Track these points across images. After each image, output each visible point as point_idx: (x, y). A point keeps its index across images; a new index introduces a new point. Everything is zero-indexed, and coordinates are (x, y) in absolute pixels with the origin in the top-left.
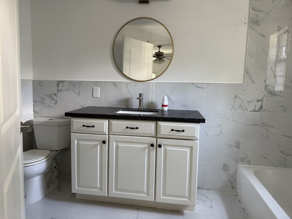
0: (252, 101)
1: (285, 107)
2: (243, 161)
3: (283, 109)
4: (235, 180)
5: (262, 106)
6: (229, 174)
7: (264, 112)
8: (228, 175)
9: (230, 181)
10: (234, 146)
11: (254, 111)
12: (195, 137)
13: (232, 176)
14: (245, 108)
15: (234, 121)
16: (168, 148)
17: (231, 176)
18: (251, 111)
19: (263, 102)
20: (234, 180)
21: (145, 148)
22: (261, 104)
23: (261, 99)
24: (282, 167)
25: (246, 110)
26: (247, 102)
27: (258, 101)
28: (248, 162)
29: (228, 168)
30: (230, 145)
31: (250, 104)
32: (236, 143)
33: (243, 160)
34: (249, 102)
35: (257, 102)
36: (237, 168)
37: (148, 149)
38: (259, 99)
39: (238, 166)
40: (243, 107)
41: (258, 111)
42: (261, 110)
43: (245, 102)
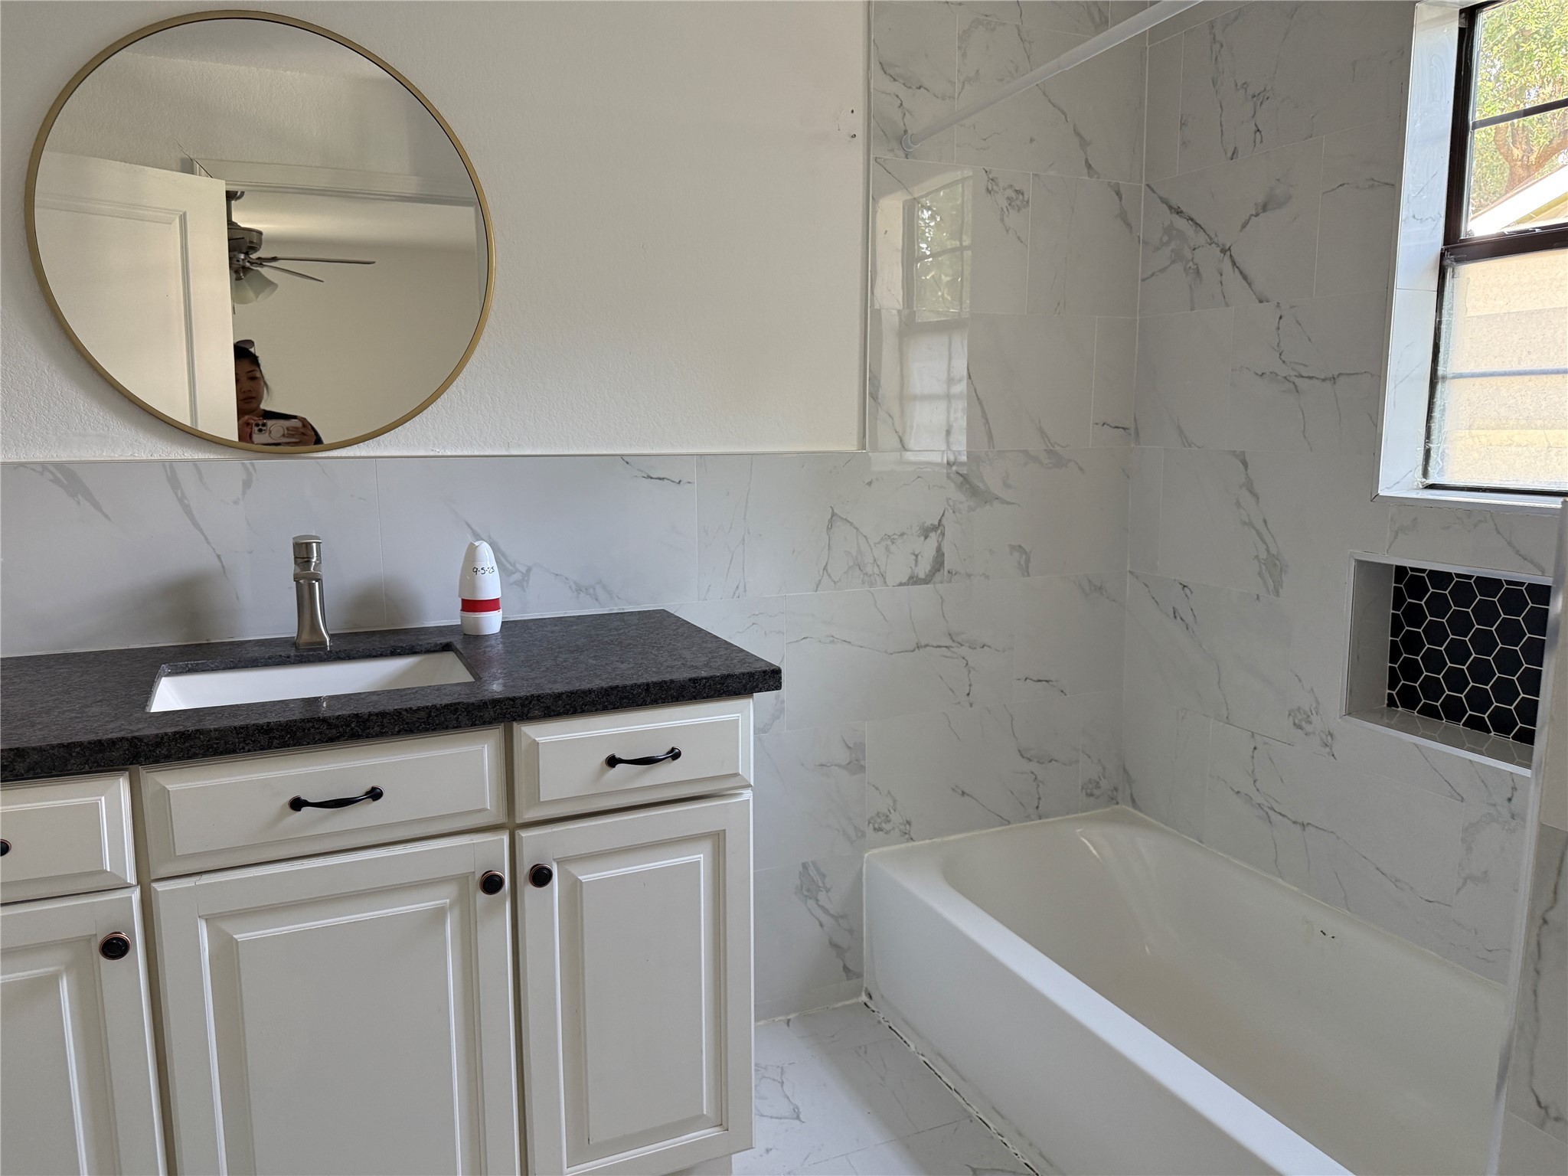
0: (902, 534)
1: (1026, 553)
2: (880, 829)
3: (1019, 563)
4: (855, 933)
5: (943, 554)
6: (826, 911)
7: (950, 582)
8: (824, 918)
9: (834, 945)
10: (839, 766)
11: (914, 580)
12: (736, 775)
13: (843, 917)
14: (876, 570)
15: (833, 640)
16: (587, 876)
17: (836, 918)
18: (901, 584)
19: (944, 534)
20: (851, 931)
21: (439, 914)
22: (936, 544)
23: (936, 523)
24: (1028, 818)
25: (879, 580)
26: (882, 539)
27: (926, 532)
28: (903, 827)
29: (823, 883)
30: (822, 765)
31: (893, 548)
32: (849, 748)
33: (880, 824)
34: (889, 543)
35: (922, 538)
36: (861, 869)
37: (456, 912)
38: (928, 523)
39: (862, 858)
40: (869, 569)
41: (926, 581)
42: (938, 574)
43: (875, 544)
